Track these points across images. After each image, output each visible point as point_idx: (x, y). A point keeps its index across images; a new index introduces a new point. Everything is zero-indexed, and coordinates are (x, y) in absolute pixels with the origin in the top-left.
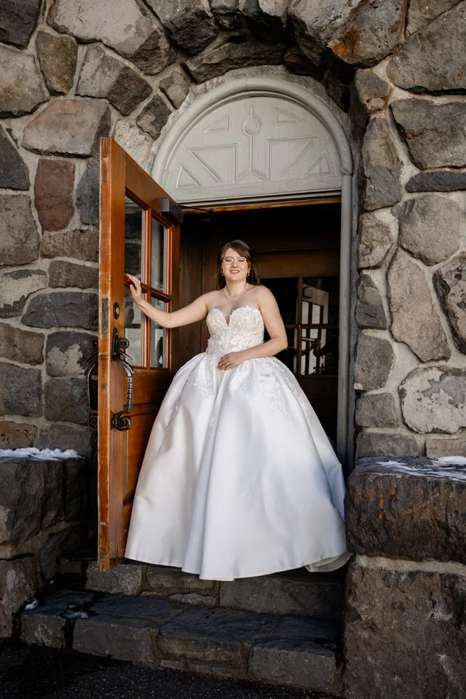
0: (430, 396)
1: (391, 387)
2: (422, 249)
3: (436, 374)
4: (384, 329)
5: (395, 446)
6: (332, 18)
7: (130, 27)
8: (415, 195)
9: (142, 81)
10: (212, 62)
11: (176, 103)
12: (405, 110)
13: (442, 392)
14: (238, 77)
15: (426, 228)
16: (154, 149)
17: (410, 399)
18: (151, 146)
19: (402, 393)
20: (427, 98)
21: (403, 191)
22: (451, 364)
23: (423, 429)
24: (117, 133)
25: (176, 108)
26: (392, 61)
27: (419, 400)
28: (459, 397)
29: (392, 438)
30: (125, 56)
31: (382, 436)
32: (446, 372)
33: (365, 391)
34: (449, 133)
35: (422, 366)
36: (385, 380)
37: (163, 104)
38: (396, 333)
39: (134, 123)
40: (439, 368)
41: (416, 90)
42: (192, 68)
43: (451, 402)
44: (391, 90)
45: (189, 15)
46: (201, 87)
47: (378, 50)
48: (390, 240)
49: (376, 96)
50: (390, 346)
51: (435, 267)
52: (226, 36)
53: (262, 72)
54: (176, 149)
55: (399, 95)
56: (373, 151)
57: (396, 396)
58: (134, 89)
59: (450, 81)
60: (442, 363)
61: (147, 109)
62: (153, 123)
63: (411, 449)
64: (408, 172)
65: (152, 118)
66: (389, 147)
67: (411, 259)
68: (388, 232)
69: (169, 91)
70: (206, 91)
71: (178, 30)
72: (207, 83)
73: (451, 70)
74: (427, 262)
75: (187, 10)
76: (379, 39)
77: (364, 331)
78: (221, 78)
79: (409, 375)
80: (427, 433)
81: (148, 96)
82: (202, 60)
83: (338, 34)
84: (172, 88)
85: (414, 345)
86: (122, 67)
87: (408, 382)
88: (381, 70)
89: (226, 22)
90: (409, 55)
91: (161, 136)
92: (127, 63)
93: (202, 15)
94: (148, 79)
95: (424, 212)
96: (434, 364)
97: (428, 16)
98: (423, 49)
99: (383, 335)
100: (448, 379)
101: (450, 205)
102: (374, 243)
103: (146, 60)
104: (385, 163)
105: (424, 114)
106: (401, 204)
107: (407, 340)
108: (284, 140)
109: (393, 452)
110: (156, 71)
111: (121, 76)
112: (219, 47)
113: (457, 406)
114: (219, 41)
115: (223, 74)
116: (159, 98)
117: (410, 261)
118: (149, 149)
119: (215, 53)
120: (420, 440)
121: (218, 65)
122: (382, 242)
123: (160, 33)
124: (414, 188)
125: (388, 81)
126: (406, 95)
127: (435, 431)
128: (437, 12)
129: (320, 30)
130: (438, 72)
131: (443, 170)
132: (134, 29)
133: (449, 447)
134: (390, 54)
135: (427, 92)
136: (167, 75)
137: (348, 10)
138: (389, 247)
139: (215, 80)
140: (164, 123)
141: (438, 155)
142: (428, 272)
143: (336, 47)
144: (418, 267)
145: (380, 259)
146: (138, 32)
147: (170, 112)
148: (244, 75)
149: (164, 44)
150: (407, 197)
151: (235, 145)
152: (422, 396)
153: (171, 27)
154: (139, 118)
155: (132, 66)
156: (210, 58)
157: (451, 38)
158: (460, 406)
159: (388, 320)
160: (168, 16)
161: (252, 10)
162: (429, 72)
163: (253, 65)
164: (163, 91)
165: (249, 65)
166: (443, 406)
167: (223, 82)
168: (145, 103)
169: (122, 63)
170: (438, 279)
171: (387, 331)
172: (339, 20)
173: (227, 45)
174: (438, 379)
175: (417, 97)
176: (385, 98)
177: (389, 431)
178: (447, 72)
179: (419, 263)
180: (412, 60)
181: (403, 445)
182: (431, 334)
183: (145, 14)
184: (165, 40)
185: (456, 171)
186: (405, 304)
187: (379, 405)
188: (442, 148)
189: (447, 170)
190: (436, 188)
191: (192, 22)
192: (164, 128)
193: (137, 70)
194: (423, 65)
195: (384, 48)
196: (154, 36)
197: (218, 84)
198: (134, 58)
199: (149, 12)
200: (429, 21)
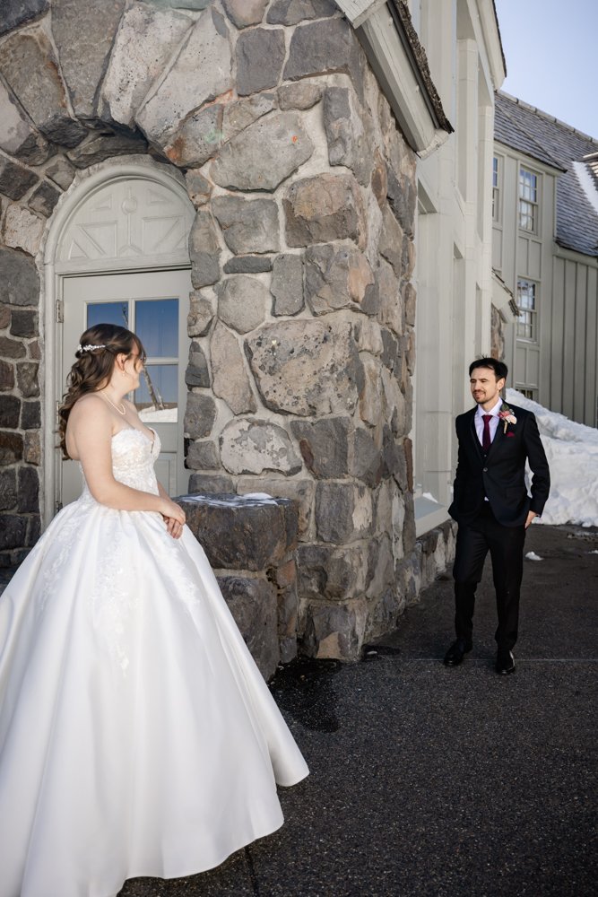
0: (241, 443)
1: (213, 436)
2: (233, 321)
3: (245, 425)
4: (209, 387)
5: (214, 485)
6: (165, 128)
7: (12, 129)
8: (231, 276)
9: (27, 172)
10: (89, 153)
11: (63, 186)
12: (221, 206)
13: (249, 439)
14: (114, 164)
15: (235, 304)
16: (47, 226)
17: (226, 445)
18: (44, 223)
19: (221, 440)
20: (240, 194)
21: (222, 272)
22: (257, 417)
23: (236, 471)
24: (9, 216)
25: (65, 190)
26: (213, 164)
27: (233, 446)
28: (261, 443)
29: (214, 479)
30: (9, 153)
31: (206, 477)
32: (253, 423)
33: (193, 440)
34: (252, 225)
35: (236, 418)
36: (209, 430)
37: (51, 187)
38: (217, 391)
39: (25, 205)
40: (247, 420)
41: (230, 188)
42: (73, 158)
43: (256, 448)
44: (212, 188)
45: (57, 121)
46: (84, 172)
47: (200, 155)
48: (211, 313)
49: (199, 193)
50: (212, 402)
51: (246, 336)
52: (96, 133)
53: (134, 159)
54: (68, 224)
55: (219, 192)
56: (197, 239)
57: (217, 443)
58: (20, 180)
59: (253, 182)
60: (250, 415)
61: (36, 194)
62: (44, 204)
63: (227, 488)
64: (226, 256)
65: (41, 200)
66: (211, 236)
67: (227, 329)
68: (209, 307)
69: (54, 178)
70: (90, 175)
71: (51, 132)
72: (90, 168)
73: (253, 174)
74: (239, 332)
75: (56, 117)
76: (199, 146)
77: (194, 389)
78: (101, 165)
79: (227, 426)
80: (239, 474)
81: (35, 183)
82: (80, 151)
83: (171, 141)
84: (58, 174)
85: (230, 399)
86: (6, 162)
87: (226, 432)
88: (205, 171)
89: (91, 125)
90: (223, 160)
91: (53, 215)
92: (11, 159)
93: (70, 121)
94: (34, 170)
95: (234, 291)
96: (245, 416)
97: (236, 128)
98: (233, 156)
99: (207, 392)
100: (255, 428)
101: (255, 285)
102: (199, 316)
103: (28, 156)
104: (206, 249)
105: (235, 209)
106: (220, 283)
107: (225, 397)
108: (156, 218)
109: (213, 491)
110: (39, 163)
111: (6, 170)
112: (93, 140)
113: (260, 452)
114: (91, 137)
115: (102, 161)
116: (46, 183)
117: (227, 331)
118: (44, 226)
119: (90, 146)
120: (235, 480)
121: (94, 155)
122: (205, 315)
123: (37, 135)
124: (228, 270)
125: (210, 180)
126: (224, 192)
127: (245, 472)
128: (243, 126)
129: (157, 137)
130: (244, 175)
131: (250, 255)
132: (15, 131)
133: (255, 486)
134: (210, 158)
135: (237, 190)
136: (52, 163)
137: (177, 122)
138: (210, 319)
139: (96, 166)
140: (55, 203)
141: (245, 243)
142: (241, 339)
143: (170, 151)
144: (233, 335)
145: (203, 329)
146: (19, 134)
147: (60, 194)
148: (120, 162)
149: (42, 143)
150: (225, 277)
151: (116, 222)
152: (234, 443)
153: (43, 130)
154: (29, 202)
155: (16, 161)
156: (87, 150)
157: (252, 147)
158: (263, 451)
159: (211, 380)
160: (41, 122)
161: (108, 118)
162: (238, 174)
163: (126, 154)
164: (49, 177)
165: (123, 154)
166: (251, 452)
167: (103, 168)
168: (34, 188)
169: (7, 159)
170: (246, 345)
171: (210, 389)
172: (170, 129)
173: (100, 139)
174: (246, 429)
175: (233, 194)
176: (208, 195)
177: (212, 473)
178: (249, 176)
179: (234, 332)
180: (226, 164)
181: (220, 484)
182: (241, 391)
183: (24, 119)
184: (42, 139)
185: (261, 256)
186: (222, 367)
187: (202, 451)
188: (247, 238)
189: (254, 255)
190: (245, 270)
191: (60, 126)
192: (55, 207)
193: (21, 164)
194: (233, 168)
195: (205, 153)
196: (31, 137)
197: (100, 169)
198: (18, 154)
199: (27, 116)
200: (238, 132)
